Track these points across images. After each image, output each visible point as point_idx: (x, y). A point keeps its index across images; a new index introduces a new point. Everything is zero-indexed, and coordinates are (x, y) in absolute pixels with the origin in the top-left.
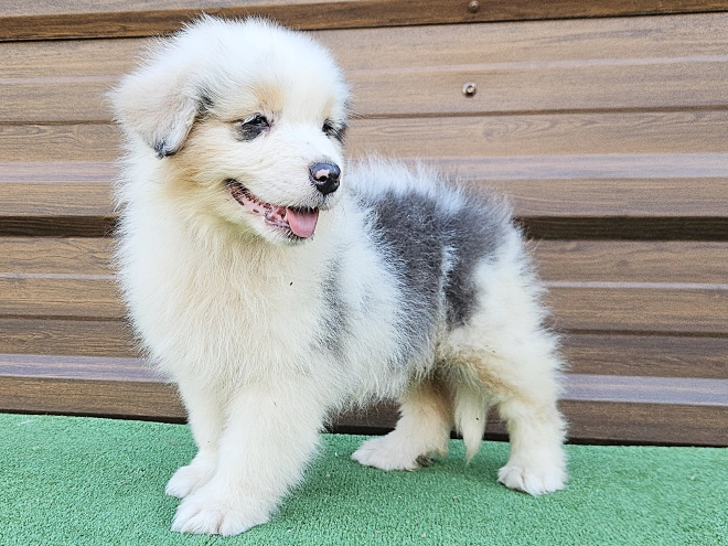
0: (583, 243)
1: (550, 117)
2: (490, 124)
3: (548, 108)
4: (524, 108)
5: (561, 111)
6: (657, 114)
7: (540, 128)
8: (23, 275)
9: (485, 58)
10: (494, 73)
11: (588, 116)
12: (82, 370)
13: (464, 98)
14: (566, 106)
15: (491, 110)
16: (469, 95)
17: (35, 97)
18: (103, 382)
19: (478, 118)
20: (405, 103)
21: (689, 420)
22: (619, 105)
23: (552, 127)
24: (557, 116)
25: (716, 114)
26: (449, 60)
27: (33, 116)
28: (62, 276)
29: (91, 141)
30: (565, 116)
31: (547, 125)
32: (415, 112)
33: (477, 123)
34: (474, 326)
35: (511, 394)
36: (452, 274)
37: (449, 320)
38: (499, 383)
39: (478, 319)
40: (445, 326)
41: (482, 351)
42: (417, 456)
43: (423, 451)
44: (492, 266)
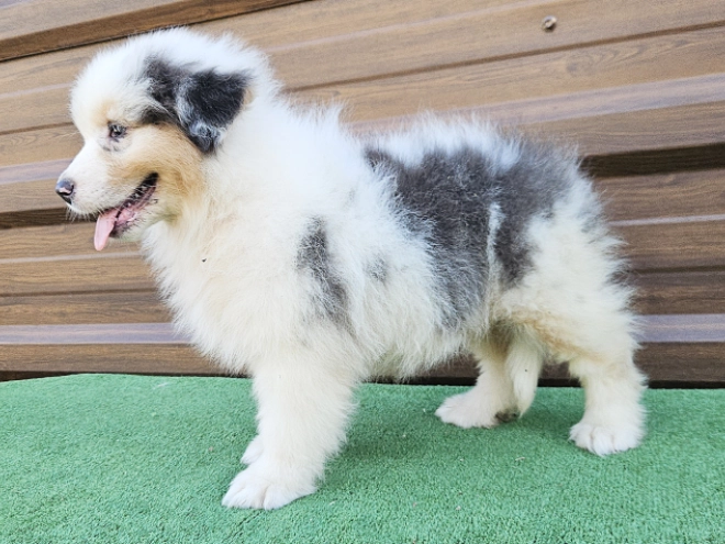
1: (638, 42)
2: (573, 57)
3: (636, 33)
4: (609, 36)
5: (651, 35)
7: (628, 55)
10: (572, 3)
11: (682, 36)
13: (543, 34)
14: (655, 28)
15: (573, 42)
16: (548, 30)
19: (562, 53)
20: (482, 47)
23: (640, 53)
24: (644, 41)
30: (654, 39)
31: (635, 51)
32: (492, 55)
33: (559, 58)
34: (528, 287)
35: (574, 354)
36: (499, 233)
37: (501, 280)
38: (559, 344)
39: (530, 279)
40: (497, 287)
41: (537, 312)
42: (494, 412)
43: (501, 408)
44: (547, 223)
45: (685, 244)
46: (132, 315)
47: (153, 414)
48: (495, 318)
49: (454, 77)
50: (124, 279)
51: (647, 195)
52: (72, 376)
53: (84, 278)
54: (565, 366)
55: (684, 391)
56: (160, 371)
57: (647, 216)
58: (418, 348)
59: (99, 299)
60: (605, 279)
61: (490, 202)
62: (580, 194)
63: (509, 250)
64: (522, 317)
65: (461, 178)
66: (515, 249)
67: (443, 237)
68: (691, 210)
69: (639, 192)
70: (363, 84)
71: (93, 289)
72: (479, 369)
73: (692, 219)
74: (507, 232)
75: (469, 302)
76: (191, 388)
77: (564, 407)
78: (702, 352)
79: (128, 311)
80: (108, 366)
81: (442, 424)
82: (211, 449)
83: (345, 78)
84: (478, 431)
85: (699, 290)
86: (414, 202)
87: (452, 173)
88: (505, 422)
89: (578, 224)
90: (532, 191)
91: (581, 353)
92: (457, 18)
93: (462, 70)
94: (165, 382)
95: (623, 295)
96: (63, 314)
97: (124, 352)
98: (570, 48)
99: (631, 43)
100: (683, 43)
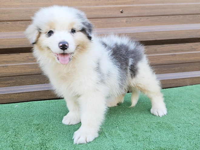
0: (148, 46)
1: (139, 17)
2: (127, 19)
5: (142, 16)
6: (161, 17)
7: (137, 20)
8: (7, 65)
9: (124, 3)
10: (127, 7)
11: (147, 17)
12: (29, 89)
13: (120, 13)
16: (122, 12)
17: (4, 13)
18: (36, 92)
19: (124, 18)
21: (170, 82)
22: (153, 15)
25: (172, 16)
26: (116, 4)
27: (5, 19)
28: (20, 64)
29: (23, 26)
31: (139, 19)
32: (110, 17)
93: (102, 19)
98: (126, 17)
99: (138, 17)
100: (148, 19)
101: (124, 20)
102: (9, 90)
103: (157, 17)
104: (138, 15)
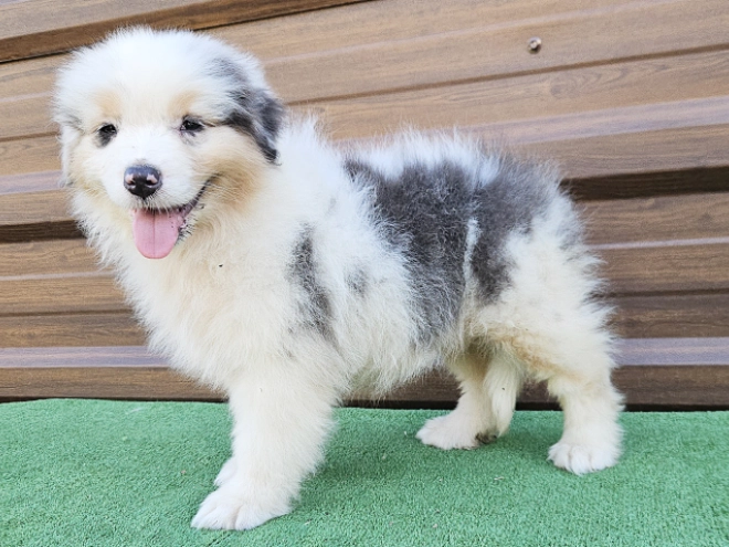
1: (621, 65)
2: (557, 79)
3: (619, 56)
4: (591, 59)
5: (633, 58)
7: (611, 78)
10: (558, 25)
11: (660, 61)
13: (528, 54)
14: (636, 52)
15: (558, 64)
16: (535, 52)
19: (543, 76)
20: (468, 67)
22: (695, 45)
23: (623, 76)
24: (628, 64)
30: (636, 63)
31: (618, 74)
32: (479, 75)
33: (543, 80)
34: (505, 303)
35: (551, 372)
36: (476, 249)
37: (477, 297)
38: (537, 362)
39: (507, 295)
40: (473, 303)
41: (514, 329)
42: (475, 434)
43: (482, 430)
44: (525, 238)
45: (662, 269)
46: (105, 337)
47: (124, 439)
48: (472, 334)
49: (439, 97)
50: (98, 299)
51: (627, 219)
52: (40, 401)
53: (53, 298)
54: (543, 385)
55: (661, 413)
56: (135, 396)
57: (628, 240)
58: (395, 361)
59: (71, 321)
60: (582, 297)
61: (468, 217)
62: (559, 213)
63: (486, 265)
64: (500, 334)
65: (439, 191)
66: (491, 264)
67: (420, 253)
68: (669, 235)
69: (621, 215)
70: (348, 101)
71: (65, 310)
72: (460, 390)
73: (671, 243)
74: (484, 247)
75: (442, 319)
76: (166, 412)
77: (543, 429)
78: (678, 375)
79: (101, 334)
80: (78, 391)
81: (423, 445)
82: (184, 471)
83: (330, 95)
84: (458, 452)
85: (677, 314)
86: (391, 214)
87: (431, 186)
88: (485, 444)
89: (556, 242)
90: (509, 206)
91: (559, 371)
92: (443, 36)
93: (447, 89)
94: (139, 407)
95: (600, 314)
96: (31, 336)
97: (96, 377)
98: (555, 69)
99: (614, 66)
100: (664, 67)
101: (545, 84)
102: (130, 356)
103: (716, 53)
104: (610, 56)
